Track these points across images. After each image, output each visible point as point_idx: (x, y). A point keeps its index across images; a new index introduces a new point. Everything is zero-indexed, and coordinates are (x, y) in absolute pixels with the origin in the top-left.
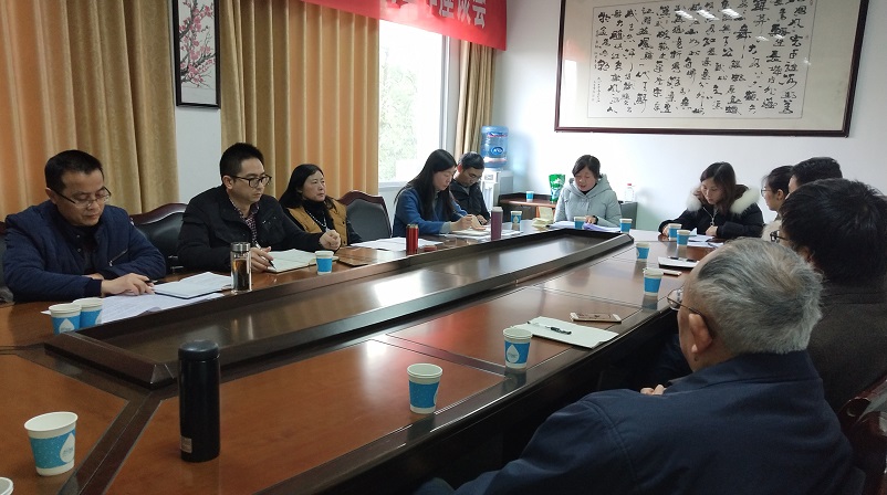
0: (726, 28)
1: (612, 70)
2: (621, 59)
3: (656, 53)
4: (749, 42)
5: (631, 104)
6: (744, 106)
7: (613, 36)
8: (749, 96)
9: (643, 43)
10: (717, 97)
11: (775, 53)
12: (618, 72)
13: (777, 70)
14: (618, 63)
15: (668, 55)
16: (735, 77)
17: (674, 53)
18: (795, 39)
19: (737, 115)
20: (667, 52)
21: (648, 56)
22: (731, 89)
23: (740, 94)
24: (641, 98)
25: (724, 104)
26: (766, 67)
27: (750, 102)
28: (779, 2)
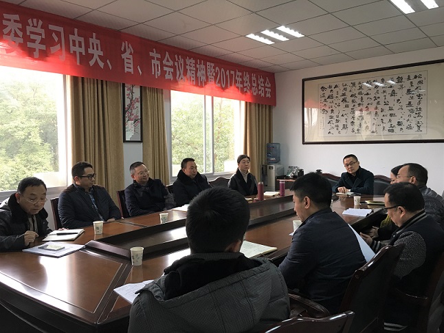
0: (384, 92)
1: (329, 114)
2: (333, 108)
3: (351, 105)
4: (396, 98)
5: (340, 129)
6: (397, 129)
7: (328, 97)
8: (399, 124)
9: (344, 100)
10: (382, 125)
11: (410, 102)
12: (332, 115)
13: (412, 111)
14: (332, 110)
15: (357, 106)
16: (391, 115)
17: (359, 104)
18: (419, 96)
19: (394, 133)
20: (356, 104)
21: (347, 106)
22: (390, 121)
23: (395, 123)
24: (345, 127)
25: (387, 128)
26: (406, 109)
27: (400, 127)
28: (409, 78)
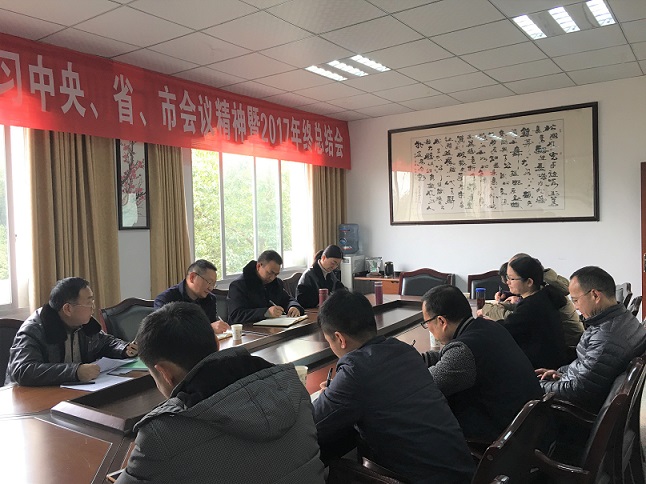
0: (504, 149)
1: (428, 181)
2: (433, 173)
3: (458, 168)
4: (521, 158)
5: (443, 203)
6: (523, 202)
7: (426, 157)
8: (526, 195)
9: (448, 161)
10: (504, 197)
11: (540, 164)
12: (432, 182)
13: (543, 177)
14: (432, 176)
15: (466, 169)
16: (514, 182)
17: (470, 167)
18: (553, 155)
19: (519, 208)
20: (465, 167)
21: (452, 170)
22: (513, 190)
23: (520, 194)
24: (450, 199)
25: (510, 201)
26: (535, 175)
27: (528, 199)
28: (538, 130)
